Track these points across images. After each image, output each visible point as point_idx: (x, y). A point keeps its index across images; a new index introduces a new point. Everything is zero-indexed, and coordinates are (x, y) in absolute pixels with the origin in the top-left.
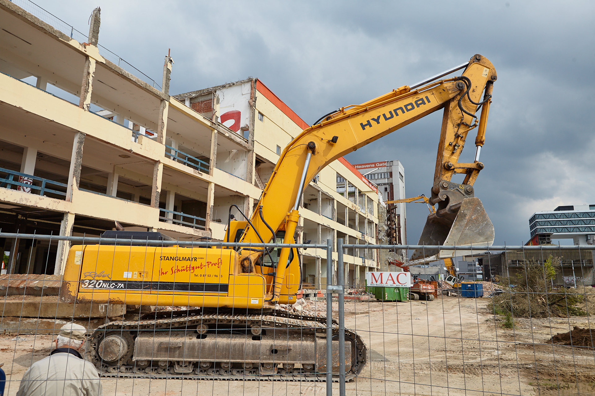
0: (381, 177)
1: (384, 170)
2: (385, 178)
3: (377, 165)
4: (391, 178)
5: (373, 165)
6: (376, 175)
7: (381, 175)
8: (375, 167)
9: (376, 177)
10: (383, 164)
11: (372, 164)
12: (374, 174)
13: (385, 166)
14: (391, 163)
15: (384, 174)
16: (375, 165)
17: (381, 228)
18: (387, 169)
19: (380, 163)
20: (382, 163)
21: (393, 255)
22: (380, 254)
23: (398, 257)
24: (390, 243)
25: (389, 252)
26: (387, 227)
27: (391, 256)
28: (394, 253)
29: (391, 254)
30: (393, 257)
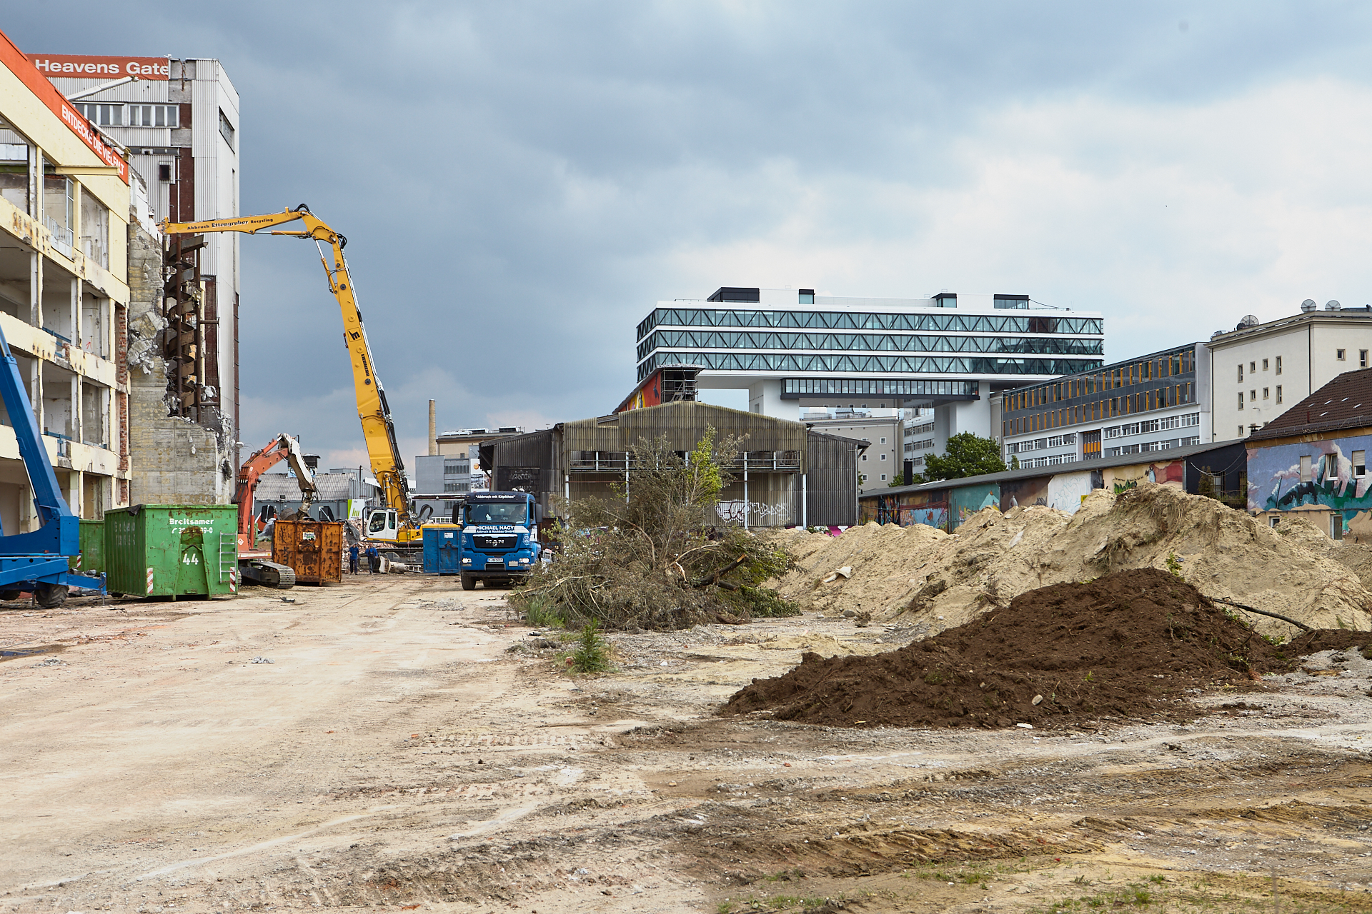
0: (146, 122)
3: (132, 69)
4: (185, 130)
5: (115, 69)
6: (126, 109)
7: (147, 111)
8: (124, 75)
9: (127, 119)
10: (155, 66)
11: (106, 61)
12: (118, 106)
13: (163, 77)
14: (188, 66)
15: (160, 111)
16: (120, 68)
17: (139, 322)
18: (172, 91)
19: (141, 62)
20: (149, 62)
21: (186, 426)
22: (133, 422)
23: (204, 434)
24: (176, 381)
25: (170, 415)
26: (164, 321)
27: (177, 432)
28: (188, 419)
29: (175, 424)
30: (186, 435)
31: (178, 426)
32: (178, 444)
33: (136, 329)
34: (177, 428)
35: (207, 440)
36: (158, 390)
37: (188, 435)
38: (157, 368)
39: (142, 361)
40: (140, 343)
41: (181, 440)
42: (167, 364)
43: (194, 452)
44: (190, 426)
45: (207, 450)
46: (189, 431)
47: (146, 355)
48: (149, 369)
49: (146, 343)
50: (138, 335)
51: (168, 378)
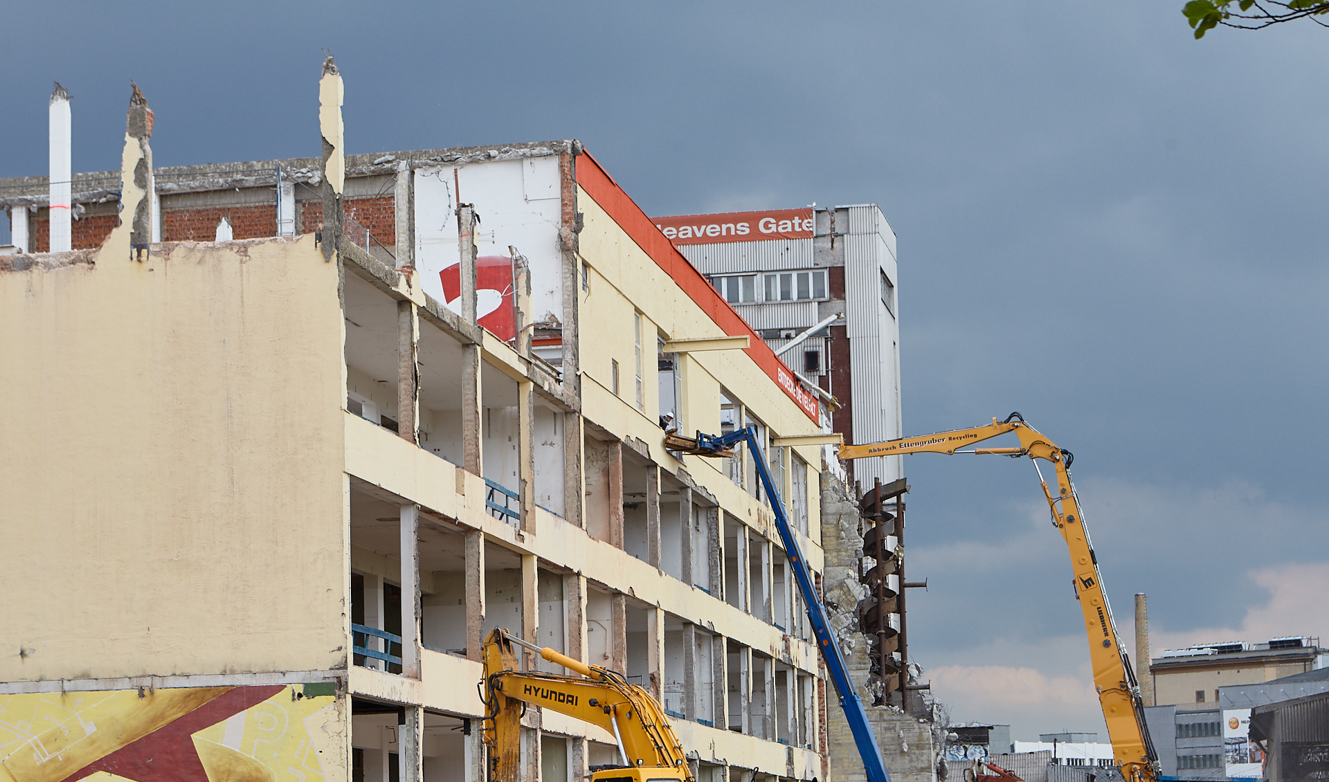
0: (786, 295)
1: (802, 254)
2: (803, 295)
3: (766, 226)
4: (837, 304)
5: (744, 228)
6: (759, 280)
7: (786, 280)
8: (755, 236)
9: (759, 294)
10: (797, 220)
11: (735, 218)
12: (749, 277)
13: (805, 235)
14: (838, 217)
15: (803, 280)
16: (754, 228)
17: (836, 592)
18: (818, 252)
19: (779, 216)
20: (789, 215)
21: (894, 718)
22: (831, 714)
23: (916, 726)
24: (879, 660)
25: (875, 704)
26: (865, 588)
27: (884, 725)
28: (896, 708)
29: (881, 715)
30: (894, 728)
31: (885, 717)
32: (885, 740)
33: (834, 601)
34: (884, 721)
35: (921, 733)
36: (860, 673)
37: (897, 729)
38: (858, 647)
39: (842, 640)
40: (838, 618)
41: (888, 735)
42: (870, 642)
43: (905, 750)
44: (898, 718)
45: (920, 746)
46: (898, 723)
47: (846, 632)
48: (850, 648)
49: (846, 617)
50: (836, 608)
51: (871, 658)
